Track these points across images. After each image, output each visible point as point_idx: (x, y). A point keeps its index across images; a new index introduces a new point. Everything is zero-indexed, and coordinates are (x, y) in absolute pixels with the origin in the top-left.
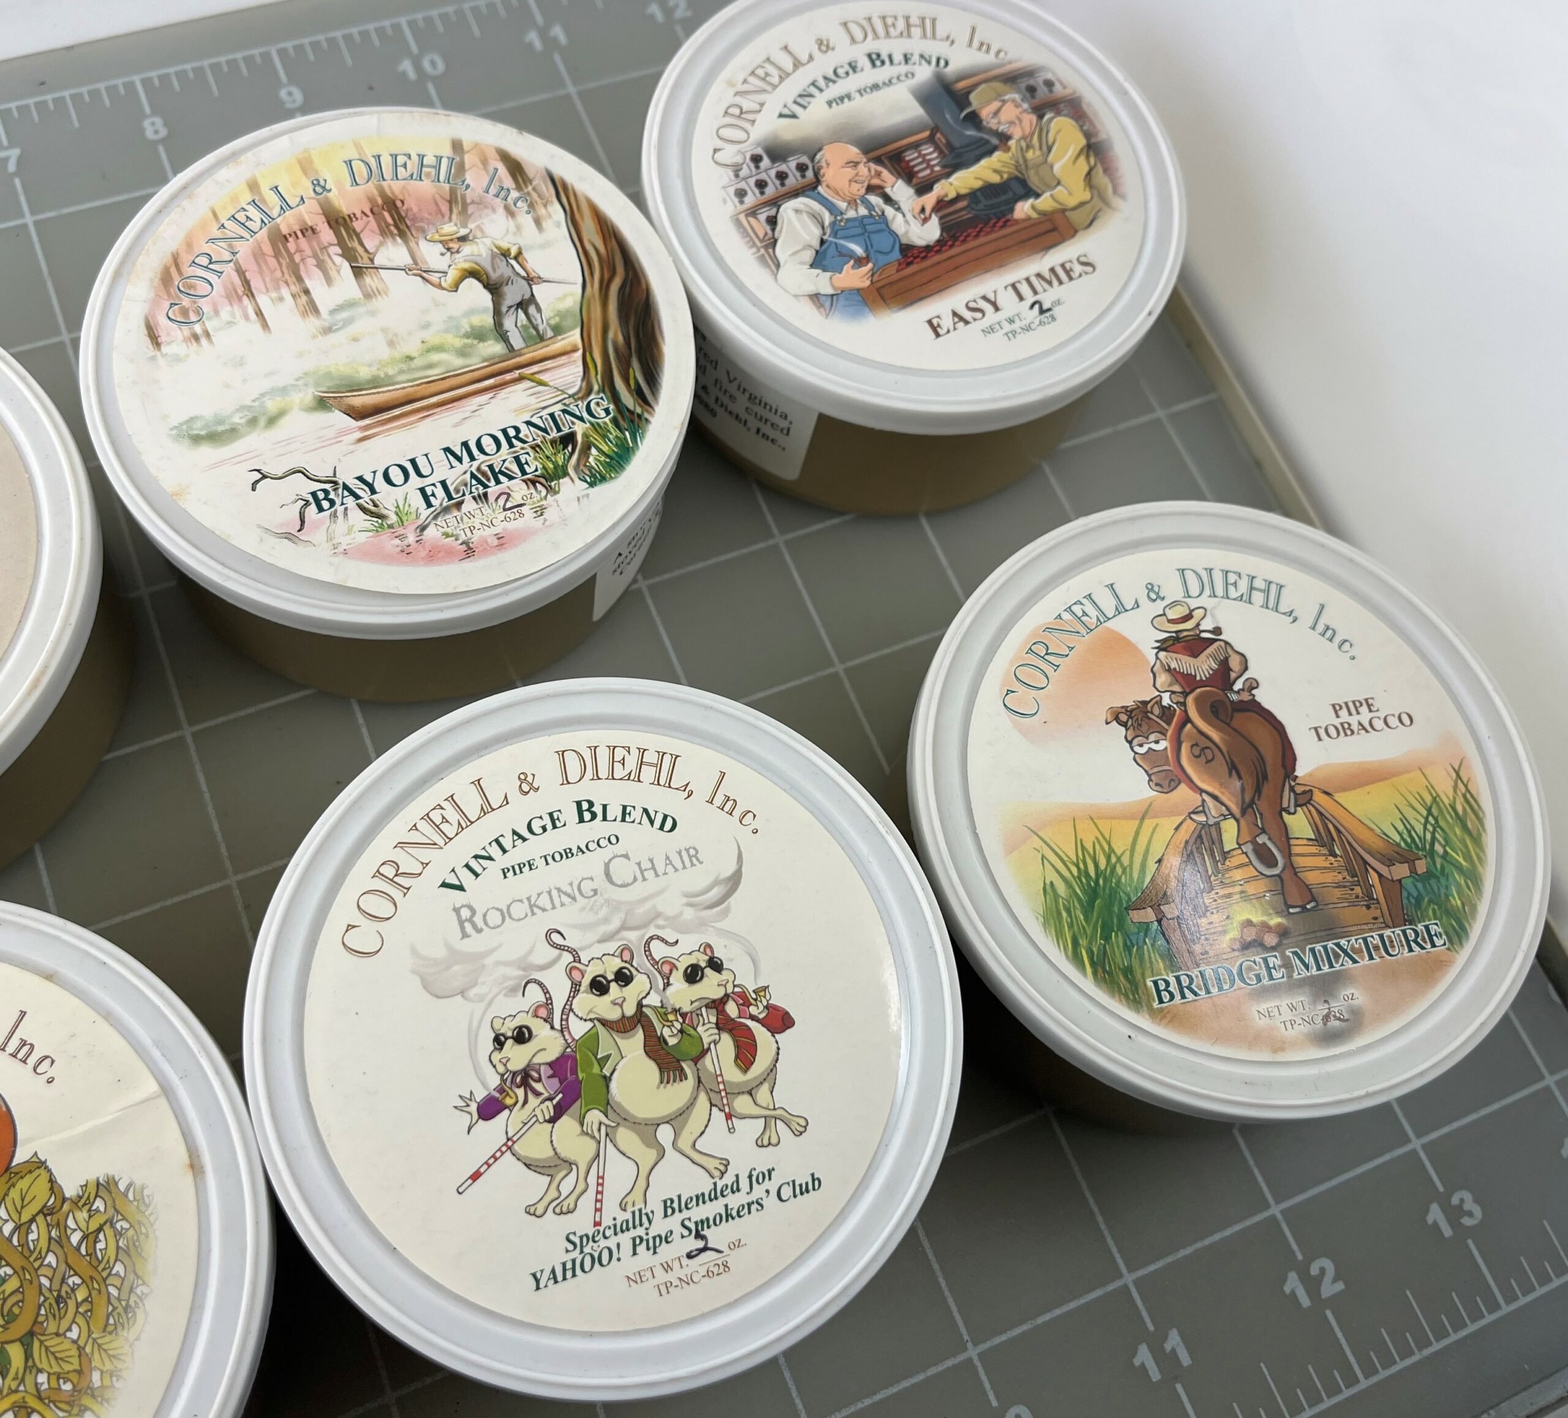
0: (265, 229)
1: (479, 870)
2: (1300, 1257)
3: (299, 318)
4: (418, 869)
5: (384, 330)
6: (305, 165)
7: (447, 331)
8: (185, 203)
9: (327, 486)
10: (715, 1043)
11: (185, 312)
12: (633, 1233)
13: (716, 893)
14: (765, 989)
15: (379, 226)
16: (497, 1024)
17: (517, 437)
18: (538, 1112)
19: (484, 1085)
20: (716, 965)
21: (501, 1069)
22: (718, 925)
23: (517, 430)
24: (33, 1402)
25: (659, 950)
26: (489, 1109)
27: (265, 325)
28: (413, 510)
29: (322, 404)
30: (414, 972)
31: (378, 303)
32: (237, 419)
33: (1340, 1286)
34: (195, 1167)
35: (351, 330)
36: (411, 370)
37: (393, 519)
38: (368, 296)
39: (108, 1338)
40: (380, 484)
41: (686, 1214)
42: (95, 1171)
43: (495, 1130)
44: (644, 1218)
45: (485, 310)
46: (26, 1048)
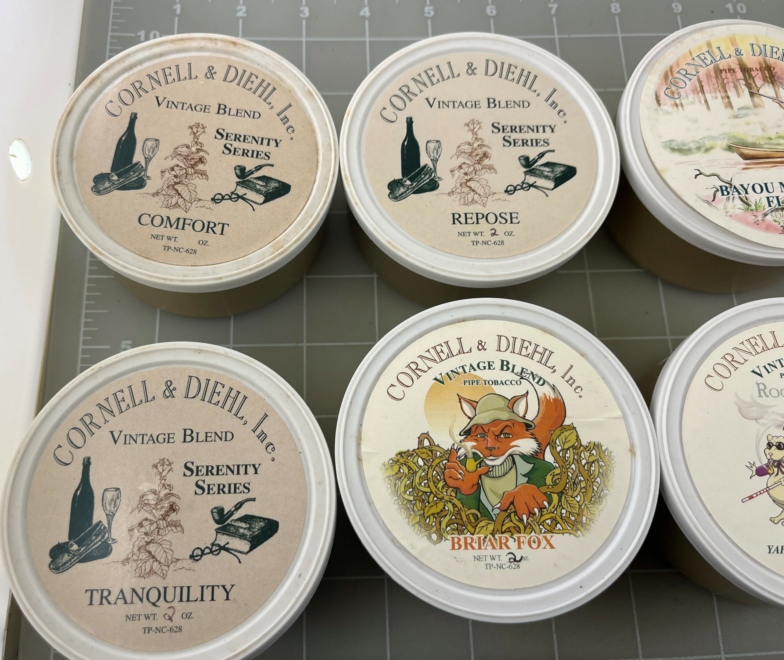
0: (712, 65)
1: (770, 371)
3: (723, 108)
4: (742, 361)
5: (761, 123)
6: (733, 41)
8: (678, 45)
9: (727, 185)
11: (673, 93)
15: (763, 77)
16: (770, 438)
18: (782, 480)
19: (761, 462)
21: (769, 457)
24: (559, 519)
26: (761, 472)
27: (708, 108)
28: (763, 206)
29: (730, 148)
30: (736, 404)
31: (759, 110)
32: (692, 146)
34: (632, 451)
35: (746, 119)
36: (770, 144)
37: (753, 207)
38: (755, 106)
39: (591, 506)
40: (750, 190)
42: (595, 439)
43: (762, 482)
46: (572, 381)
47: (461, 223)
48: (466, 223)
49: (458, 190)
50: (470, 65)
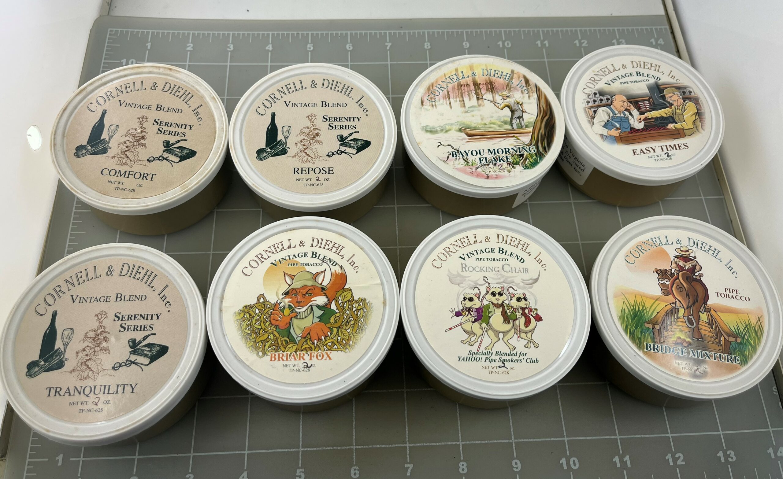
0: (457, 82)
1: (470, 256)
2: (673, 451)
3: (460, 107)
4: (455, 251)
5: (481, 115)
6: (471, 68)
7: (497, 119)
8: (438, 71)
9: (456, 151)
10: (520, 318)
11: (431, 98)
12: (486, 356)
13: (530, 282)
14: (537, 309)
15: (487, 88)
16: (465, 295)
17: (508, 151)
18: (470, 319)
19: (459, 309)
20: (525, 299)
21: (464, 306)
22: (529, 290)
23: (509, 150)
24: (336, 343)
25: (511, 290)
26: (458, 314)
27: (451, 107)
28: (476, 163)
29: (460, 130)
30: (448, 276)
31: (481, 108)
32: (438, 129)
33: (684, 463)
34: (385, 303)
35: (472, 113)
36: (485, 127)
37: (471, 164)
38: (479, 106)
39: (356, 335)
40: (470, 154)
41: (501, 356)
42: (363, 297)
43: (458, 319)
44: (490, 354)
45: (509, 117)
46: (353, 263)
47: (298, 173)
48: (302, 173)
49: (299, 155)
50: (313, 82)
